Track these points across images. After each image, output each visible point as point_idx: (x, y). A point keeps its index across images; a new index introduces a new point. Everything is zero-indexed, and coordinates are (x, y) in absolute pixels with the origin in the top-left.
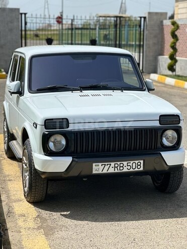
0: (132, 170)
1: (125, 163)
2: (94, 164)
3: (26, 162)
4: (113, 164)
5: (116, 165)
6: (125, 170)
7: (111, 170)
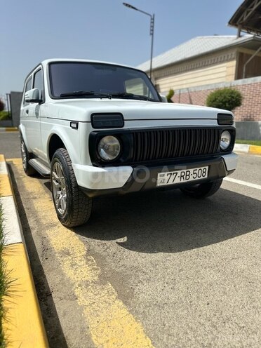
0: (197, 178)
1: (191, 170)
2: (159, 174)
3: (57, 177)
4: (179, 172)
5: (183, 174)
6: (191, 179)
7: (178, 181)
